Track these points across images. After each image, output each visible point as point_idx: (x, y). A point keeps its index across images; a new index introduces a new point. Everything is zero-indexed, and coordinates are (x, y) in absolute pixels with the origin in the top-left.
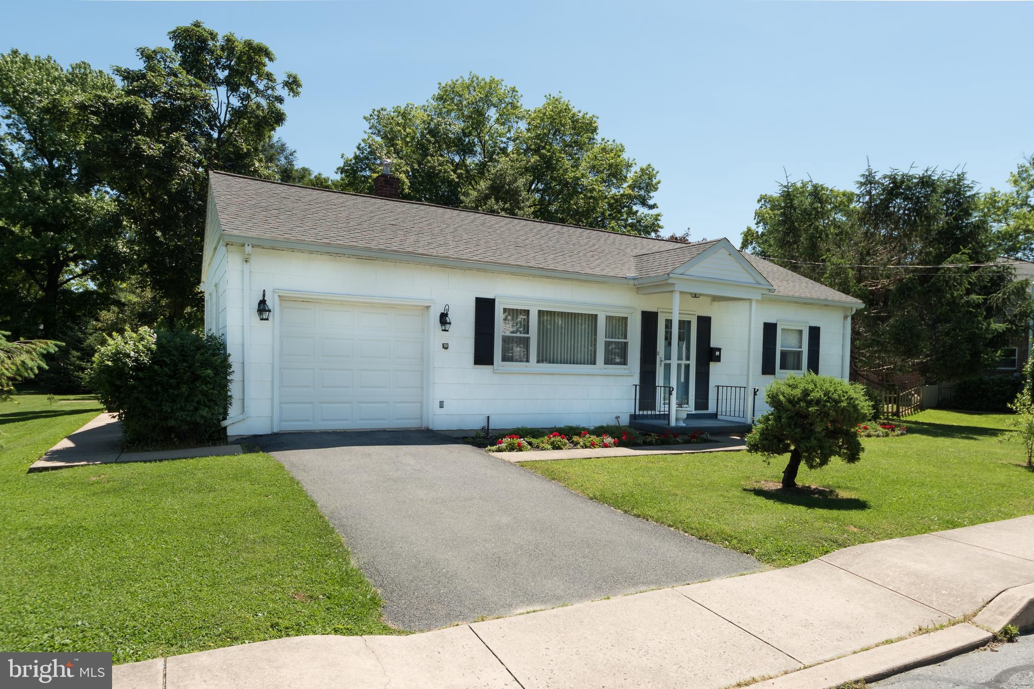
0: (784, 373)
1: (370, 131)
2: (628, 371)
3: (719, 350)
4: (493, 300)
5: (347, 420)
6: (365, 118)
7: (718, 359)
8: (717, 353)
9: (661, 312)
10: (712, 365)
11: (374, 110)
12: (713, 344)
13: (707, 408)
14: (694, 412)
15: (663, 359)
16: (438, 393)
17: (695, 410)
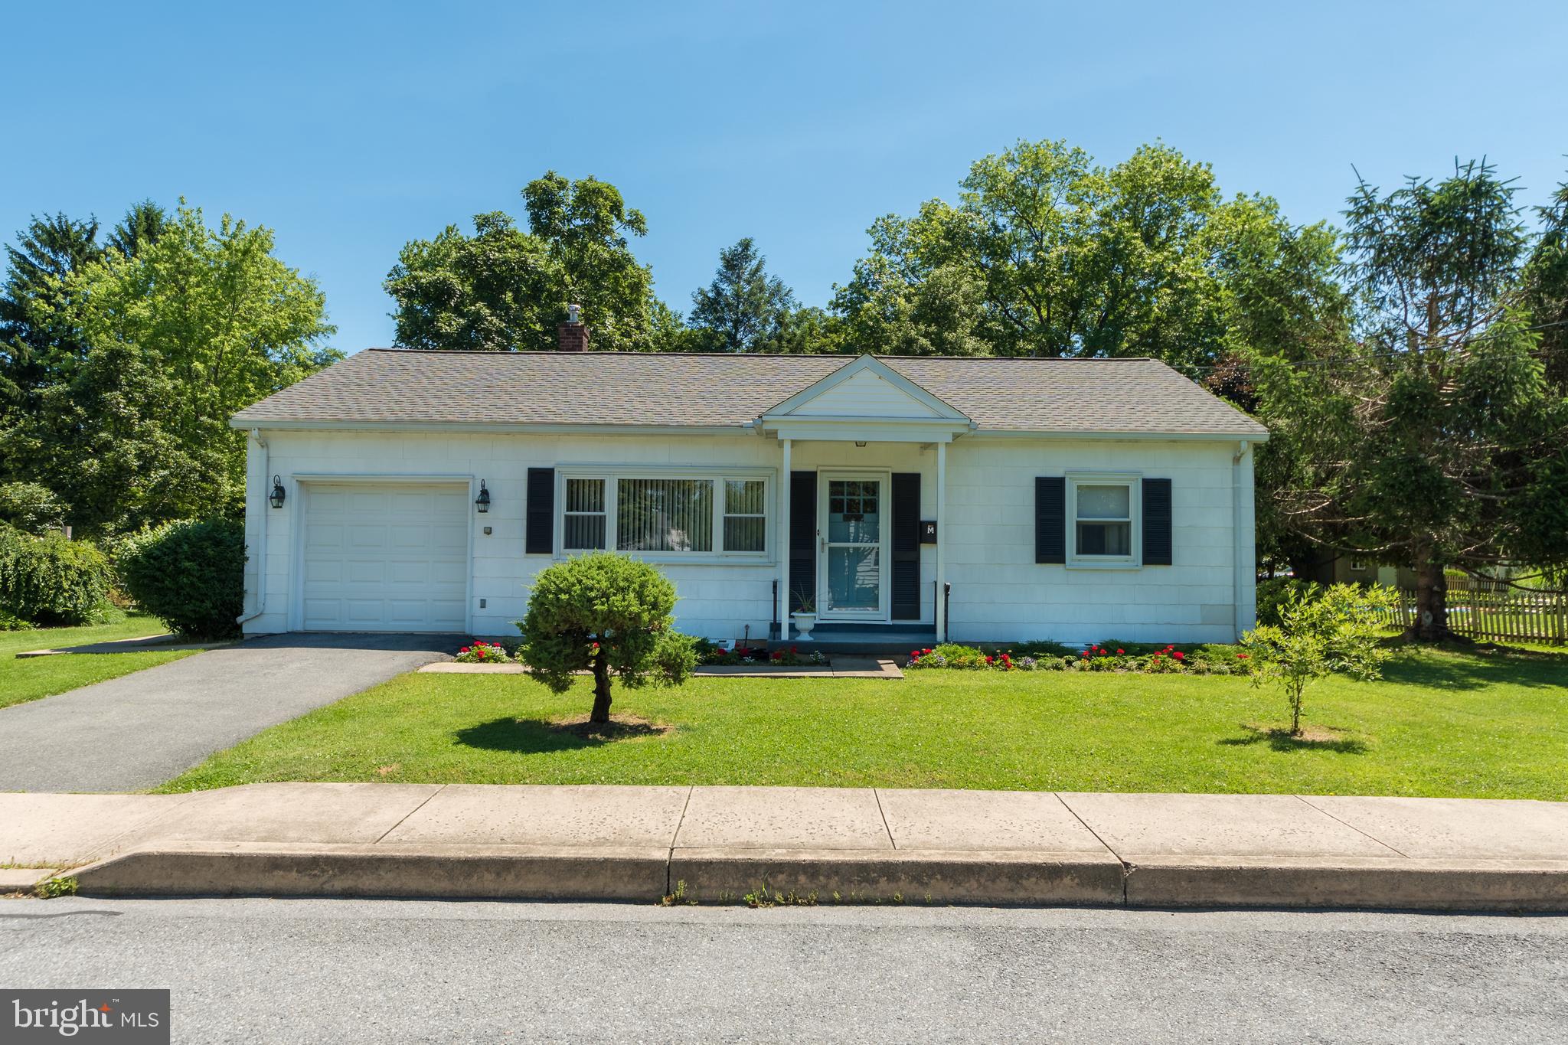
0: (1085, 560)
1: (876, 247)
2: (766, 560)
3: (934, 524)
4: (552, 470)
5: (377, 620)
6: (868, 231)
7: (933, 539)
8: (930, 530)
9: (822, 471)
10: (925, 550)
11: (878, 219)
12: (925, 515)
13: (918, 618)
14: (890, 622)
15: (827, 540)
16: (480, 590)
17: (892, 618)
